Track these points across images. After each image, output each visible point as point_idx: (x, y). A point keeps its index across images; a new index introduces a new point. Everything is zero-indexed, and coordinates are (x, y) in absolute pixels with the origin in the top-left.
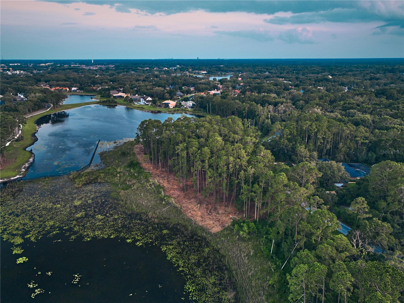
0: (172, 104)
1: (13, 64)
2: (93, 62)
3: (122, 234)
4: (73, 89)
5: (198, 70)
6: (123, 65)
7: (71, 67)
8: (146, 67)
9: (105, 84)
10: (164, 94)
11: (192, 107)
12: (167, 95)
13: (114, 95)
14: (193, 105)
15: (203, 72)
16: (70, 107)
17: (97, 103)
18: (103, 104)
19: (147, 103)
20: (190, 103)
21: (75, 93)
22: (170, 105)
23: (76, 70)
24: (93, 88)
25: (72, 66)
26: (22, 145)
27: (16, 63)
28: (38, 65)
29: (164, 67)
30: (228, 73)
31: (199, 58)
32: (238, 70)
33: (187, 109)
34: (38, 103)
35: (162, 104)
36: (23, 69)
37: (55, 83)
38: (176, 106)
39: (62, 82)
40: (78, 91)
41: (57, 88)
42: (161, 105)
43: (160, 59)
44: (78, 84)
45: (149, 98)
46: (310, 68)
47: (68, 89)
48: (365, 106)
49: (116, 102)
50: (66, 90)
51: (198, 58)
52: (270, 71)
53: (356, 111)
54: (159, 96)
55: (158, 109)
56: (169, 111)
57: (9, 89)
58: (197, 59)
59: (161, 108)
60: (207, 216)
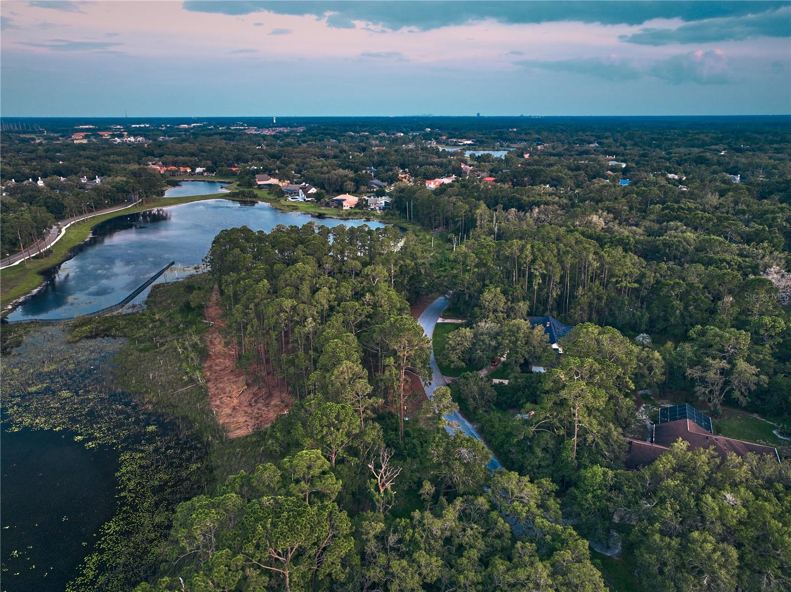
0: (349, 200)
1: (138, 126)
2: (275, 122)
3: (78, 426)
4: (199, 170)
5: (458, 138)
6: (323, 127)
7: (230, 131)
8: (365, 131)
9: (258, 162)
10: (343, 182)
11: (384, 209)
12: (350, 185)
13: (259, 183)
14: (385, 205)
15: (465, 142)
16: (172, 202)
17: (222, 196)
18: (232, 199)
19: (307, 199)
20: (382, 201)
21: (199, 178)
22: (344, 203)
23: (229, 136)
24: (232, 170)
25: (232, 128)
26: (42, 265)
27: (144, 123)
28: (176, 127)
29: (398, 132)
30: (515, 143)
31: (481, 115)
32: (537, 138)
33: (374, 212)
34: (110, 194)
35: (333, 201)
36: (144, 134)
37: (171, 158)
38: (357, 206)
39: (182, 158)
40: (206, 174)
41: (169, 169)
42: (331, 203)
43: (406, 116)
44: (208, 161)
45: (313, 189)
46: (691, 135)
47: (189, 170)
48: (700, 215)
49: (255, 196)
50: (186, 172)
51: (478, 114)
52: (602, 141)
53: (679, 224)
54: (334, 186)
55: (323, 210)
56: (338, 215)
57: (83, 168)
58: (476, 115)
59: (328, 208)
60: (246, 409)
